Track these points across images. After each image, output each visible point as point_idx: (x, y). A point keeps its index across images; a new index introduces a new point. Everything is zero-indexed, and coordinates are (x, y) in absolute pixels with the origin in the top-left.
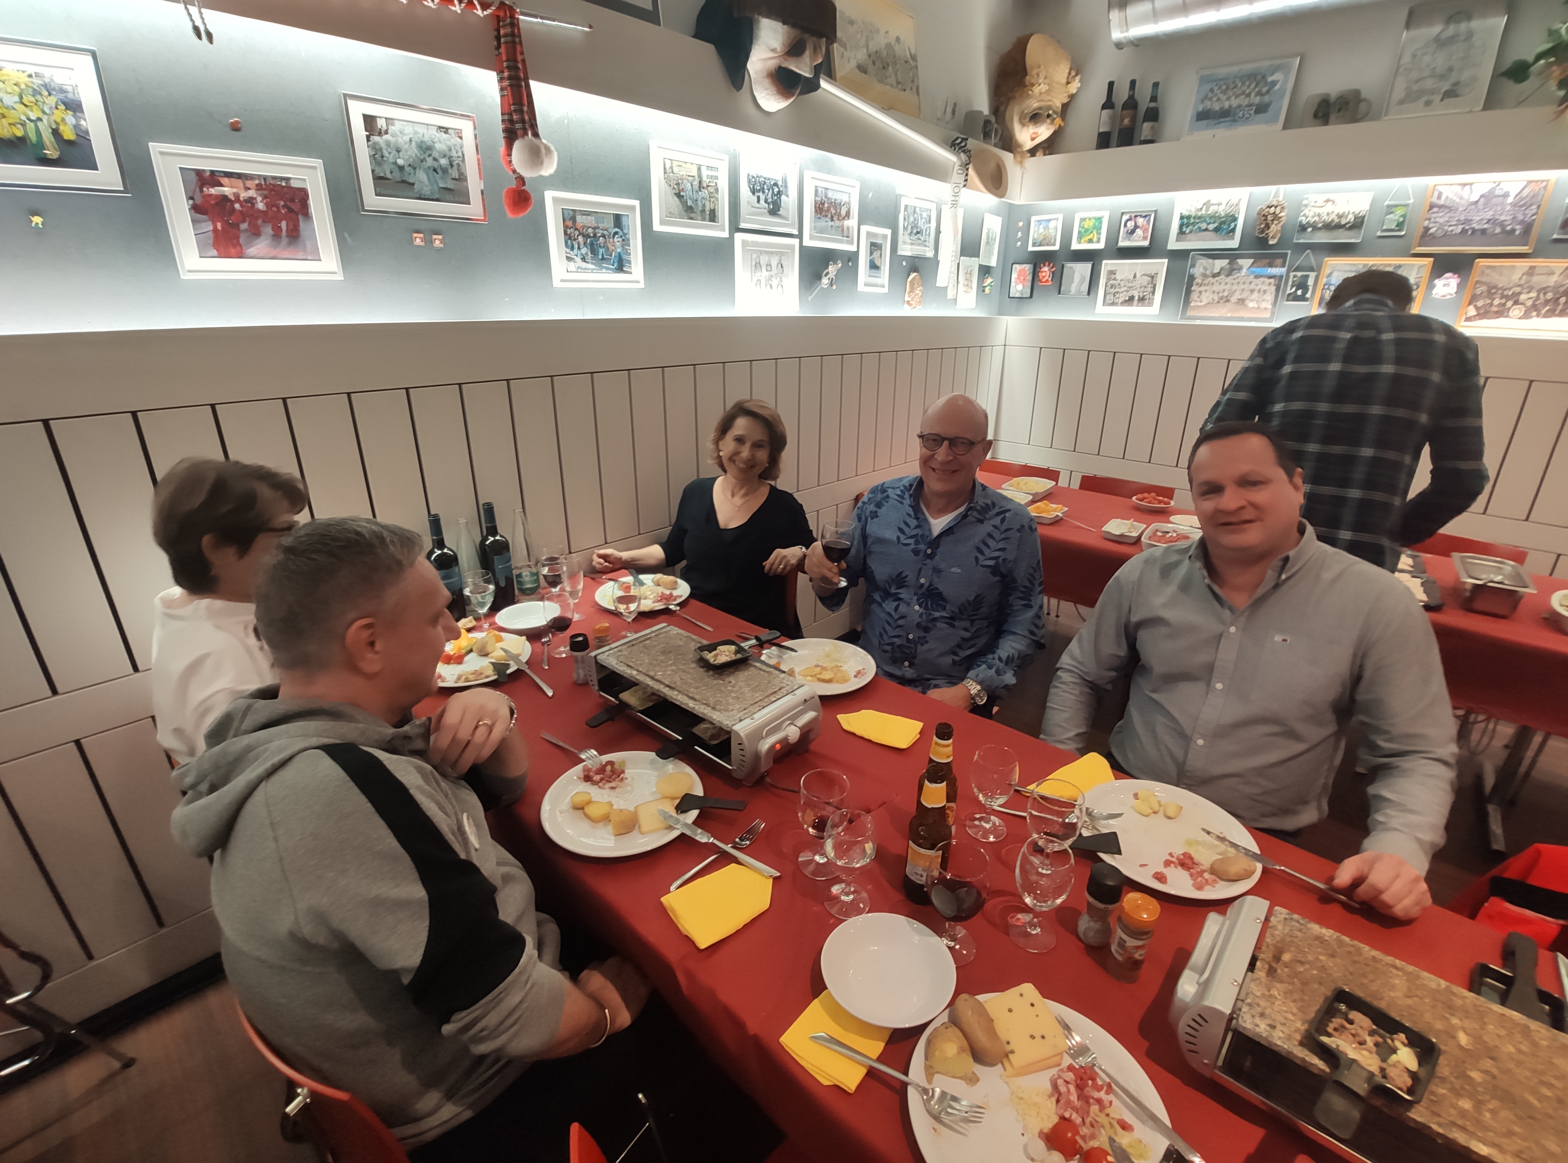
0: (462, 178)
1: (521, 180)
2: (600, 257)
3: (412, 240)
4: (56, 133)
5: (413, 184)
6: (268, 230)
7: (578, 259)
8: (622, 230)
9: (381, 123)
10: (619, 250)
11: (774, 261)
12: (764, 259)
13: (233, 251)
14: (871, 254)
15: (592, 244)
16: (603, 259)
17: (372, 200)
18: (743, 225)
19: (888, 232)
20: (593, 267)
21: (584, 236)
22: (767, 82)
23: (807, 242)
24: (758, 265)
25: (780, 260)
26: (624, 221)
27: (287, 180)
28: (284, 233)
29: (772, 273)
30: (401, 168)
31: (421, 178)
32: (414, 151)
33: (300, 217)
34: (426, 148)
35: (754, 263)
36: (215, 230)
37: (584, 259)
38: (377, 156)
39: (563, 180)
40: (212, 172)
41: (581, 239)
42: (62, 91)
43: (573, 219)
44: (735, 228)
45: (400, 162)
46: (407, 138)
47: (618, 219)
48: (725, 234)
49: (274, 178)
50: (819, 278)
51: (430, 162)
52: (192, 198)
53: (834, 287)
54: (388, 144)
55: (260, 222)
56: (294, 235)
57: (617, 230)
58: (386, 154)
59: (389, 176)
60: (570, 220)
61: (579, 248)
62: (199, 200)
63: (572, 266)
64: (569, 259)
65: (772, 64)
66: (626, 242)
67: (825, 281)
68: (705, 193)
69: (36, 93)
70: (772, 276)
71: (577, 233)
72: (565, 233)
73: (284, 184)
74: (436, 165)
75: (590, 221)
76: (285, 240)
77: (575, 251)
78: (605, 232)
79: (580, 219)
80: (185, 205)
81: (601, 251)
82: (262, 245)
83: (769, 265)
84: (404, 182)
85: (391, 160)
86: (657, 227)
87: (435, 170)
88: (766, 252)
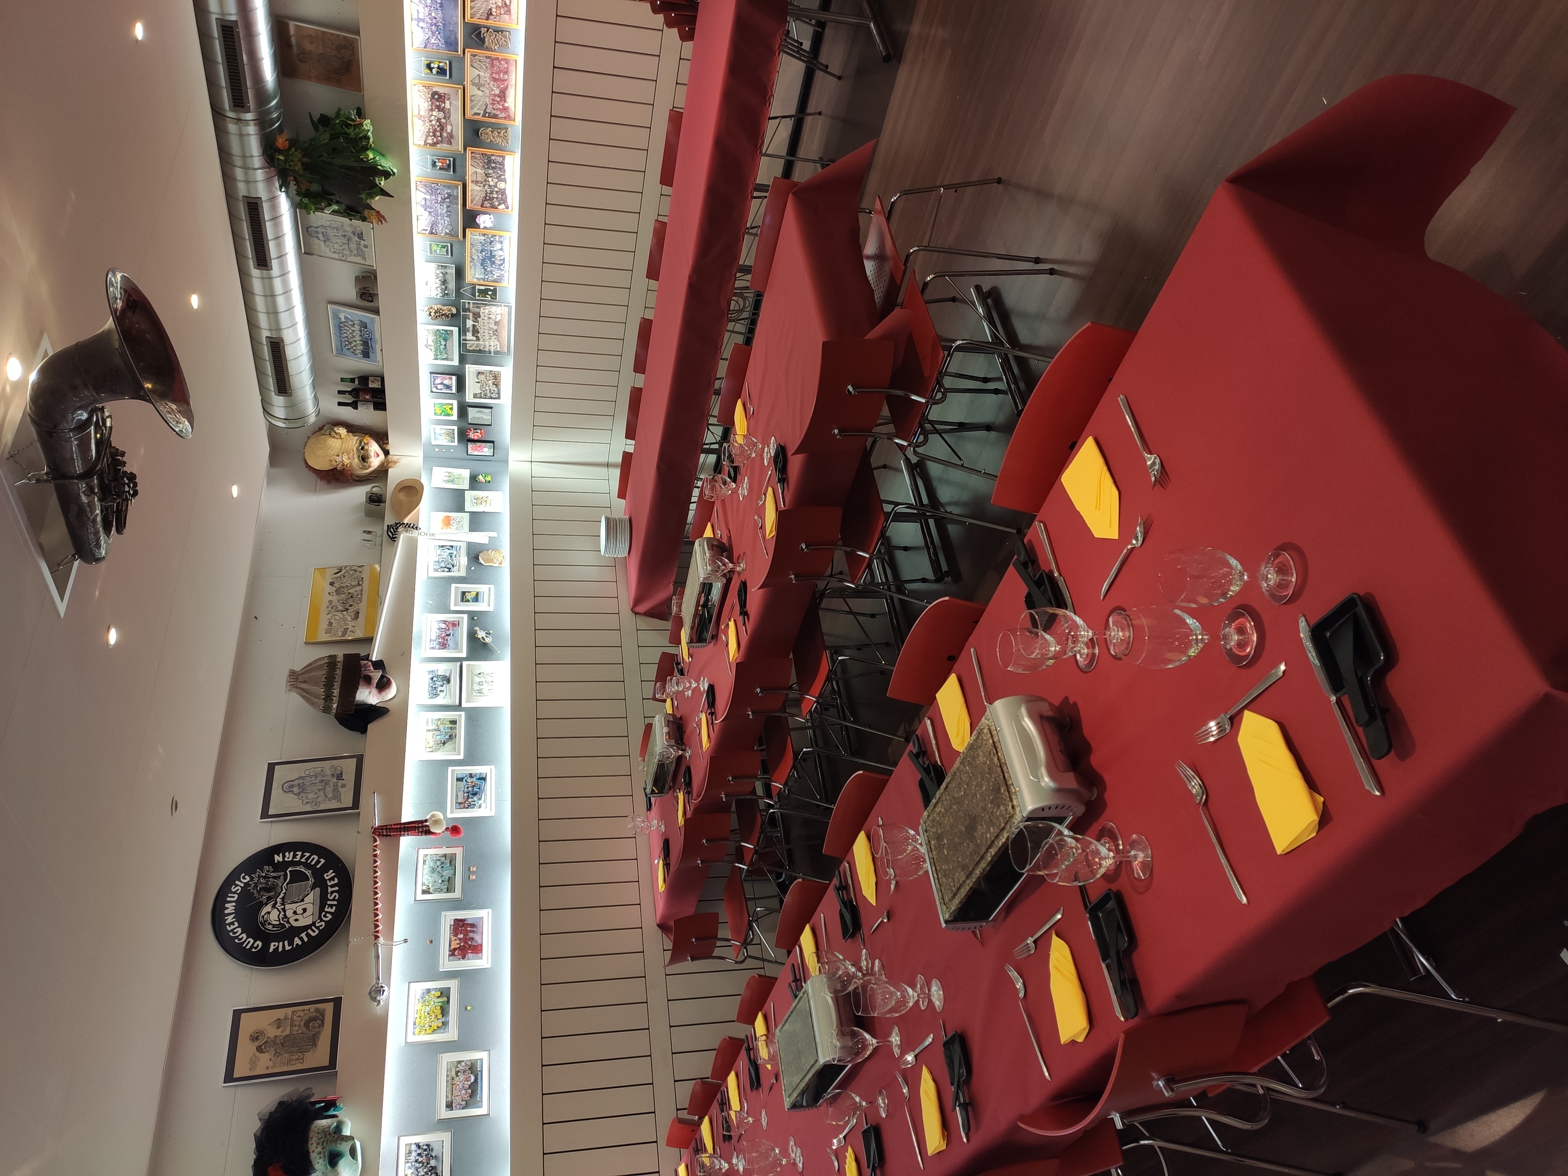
0: (445, 856)
1: (447, 829)
2: (478, 790)
3: (473, 880)
4: (438, 997)
5: (449, 877)
6: (471, 935)
7: (480, 802)
8: (464, 778)
9: (425, 888)
10: (475, 780)
11: (477, 679)
12: (476, 687)
13: (480, 948)
14: (468, 601)
15: (473, 794)
16: (479, 789)
17: (457, 894)
18: (457, 703)
19: (453, 586)
20: (483, 794)
21: (468, 799)
22: (383, 694)
23: (464, 654)
24: (480, 691)
25: (476, 675)
26: (460, 776)
27: (451, 925)
28: (472, 929)
29: (484, 682)
30: (443, 881)
31: (447, 873)
32: (435, 875)
33: (465, 922)
34: (433, 870)
35: (478, 694)
36: (472, 953)
37: (480, 799)
38: (440, 891)
39: (443, 808)
40: (449, 951)
41: (470, 800)
42: (423, 993)
43: (460, 803)
44: (459, 707)
45: (440, 881)
46: (430, 878)
47: (459, 780)
48: (463, 713)
49: (450, 930)
50: (485, 645)
51: (439, 869)
52: (459, 959)
53: (491, 632)
54: (433, 886)
55: (468, 937)
56: (472, 925)
57: (464, 780)
58: (437, 887)
59: (446, 887)
60: (461, 805)
61: (474, 801)
62: (460, 957)
63: (483, 806)
64: (480, 807)
65: (374, 691)
66: (471, 776)
67: (488, 640)
68: (441, 727)
69: (425, 1001)
70: (486, 681)
71: (467, 802)
72: (467, 808)
73: (452, 927)
74: (440, 867)
75: (461, 794)
76: (475, 929)
77: (476, 803)
78: (466, 787)
79: (460, 801)
80: (462, 961)
81: (475, 789)
82: (476, 937)
83: (480, 683)
84: (448, 881)
85: (440, 885)
86: (461, 757)
87: (442, 867)
88: (472, 685)
